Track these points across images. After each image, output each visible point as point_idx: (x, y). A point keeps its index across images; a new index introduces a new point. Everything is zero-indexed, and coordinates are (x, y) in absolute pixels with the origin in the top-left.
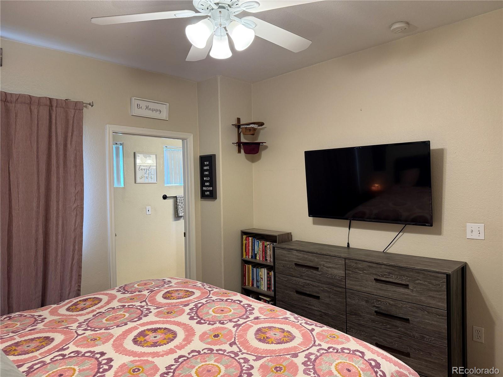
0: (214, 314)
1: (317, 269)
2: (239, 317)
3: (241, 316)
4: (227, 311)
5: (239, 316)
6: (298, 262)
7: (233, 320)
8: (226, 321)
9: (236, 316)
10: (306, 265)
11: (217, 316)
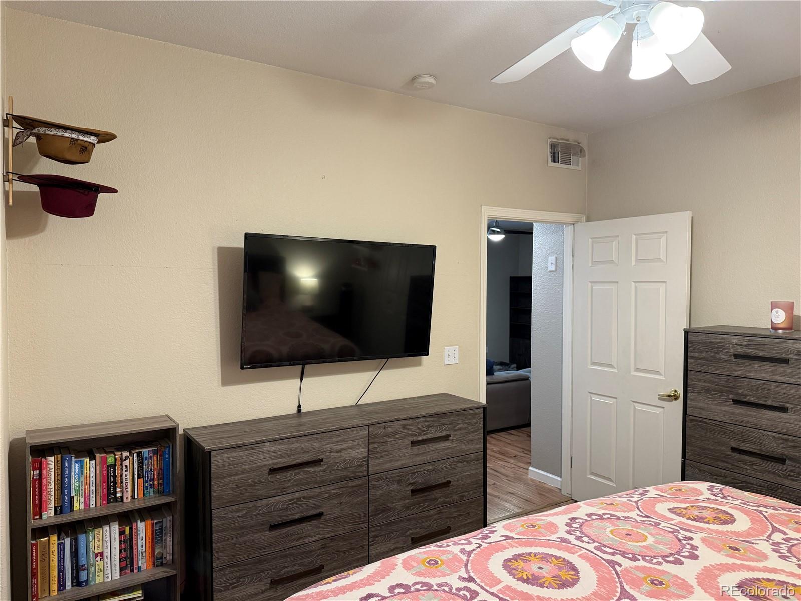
1: (318, 462)
6: (277, 463)
10: (294, 462)
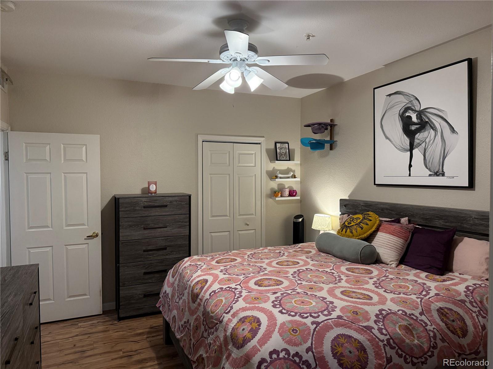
0: (311, 301)
2: (290, 294)
3: (287, 295)
4: (298, 301)
5: (290, 296)
7: (296, 293)
8: (302, 294)
9: (292, 296)
11: (309, 299)
